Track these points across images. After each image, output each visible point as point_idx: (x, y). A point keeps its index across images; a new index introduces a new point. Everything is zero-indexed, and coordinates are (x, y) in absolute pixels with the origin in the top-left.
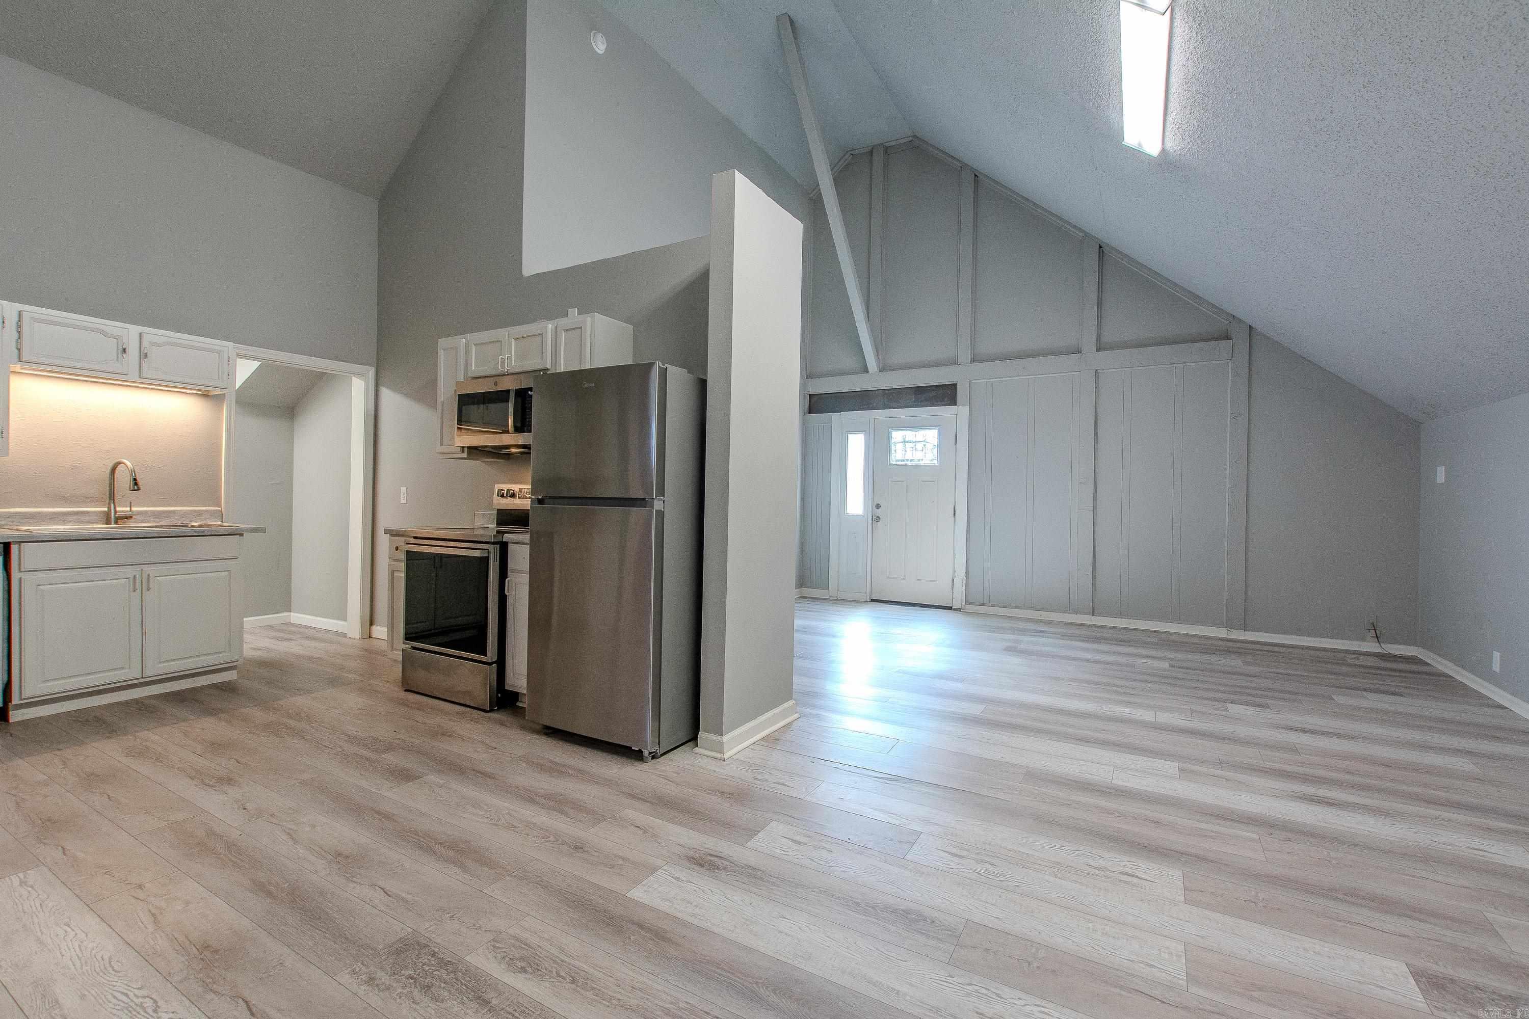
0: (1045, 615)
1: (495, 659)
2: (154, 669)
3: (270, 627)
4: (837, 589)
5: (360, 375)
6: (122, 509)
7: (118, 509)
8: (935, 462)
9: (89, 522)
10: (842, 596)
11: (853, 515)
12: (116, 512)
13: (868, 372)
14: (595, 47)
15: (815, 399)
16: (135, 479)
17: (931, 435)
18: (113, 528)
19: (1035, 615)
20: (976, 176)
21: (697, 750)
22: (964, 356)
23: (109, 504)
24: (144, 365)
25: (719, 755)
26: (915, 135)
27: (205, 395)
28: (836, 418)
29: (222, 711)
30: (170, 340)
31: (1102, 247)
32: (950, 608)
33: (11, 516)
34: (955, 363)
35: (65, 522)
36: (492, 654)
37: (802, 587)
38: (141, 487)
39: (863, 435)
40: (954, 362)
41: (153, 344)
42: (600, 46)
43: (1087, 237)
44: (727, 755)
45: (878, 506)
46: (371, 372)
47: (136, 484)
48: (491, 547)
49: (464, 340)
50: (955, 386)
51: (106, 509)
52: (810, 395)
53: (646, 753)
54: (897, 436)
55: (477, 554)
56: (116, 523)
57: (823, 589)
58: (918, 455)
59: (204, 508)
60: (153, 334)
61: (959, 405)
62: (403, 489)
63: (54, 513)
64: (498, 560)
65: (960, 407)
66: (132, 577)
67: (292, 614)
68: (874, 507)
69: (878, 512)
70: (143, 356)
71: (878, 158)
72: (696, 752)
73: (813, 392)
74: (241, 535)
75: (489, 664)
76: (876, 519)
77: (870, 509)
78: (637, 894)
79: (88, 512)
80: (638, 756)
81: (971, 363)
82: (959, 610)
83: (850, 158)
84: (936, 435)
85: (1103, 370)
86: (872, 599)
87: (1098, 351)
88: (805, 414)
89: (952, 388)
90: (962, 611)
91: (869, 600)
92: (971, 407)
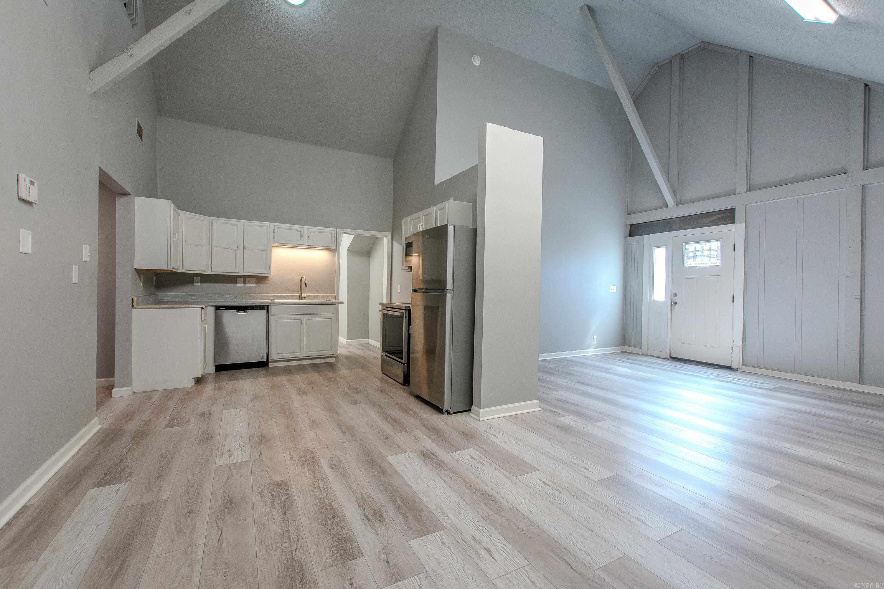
0: (812, 380)
1: (406, 362)
2: (308, 354)
3: (360, 345)
4: (647, 348)
5: (386, 236)
6: (304, 294)
7: (302, 294)
8: (718, 264)
9: (295, 299)
10: (650, 353)
11: (656, 301)
12: (302, 295)
13: (668, 207)
14: (474, 63)
15: (633, 227)
16: (306, 283)
17: (715, 245)
18: (301, 301)
19: (804, 378)
20: (751, 57)
21: (471, 414)
22: (741, 188)
23: (300, 293)
24: (308, 241)
25: (477, 418)
26: (702, 41)
27: (330, 250)
28: (646, 238)
29: (322, 371)
30: (316, 230)
31: (868, 85)
32: (729, 368)
33: (274, 296)
34: (734, 193)
35: (288, 299)
36: (404, 360)
37: (624, 345)
38: (308, 286)
39: (664, 248)
40: (732, 193)
41: (311, 233)
42: (477, 62)
43: (853, 79)
44: (481, 419)
45: (676, 295)
46: (390, 235)
47: (306, 285)
48: (404, 311)
49: (410, 218)
50: (734, 209)
51: (299, 294)
52: (631, 225)
53: (444, 411)
54: (690, 248)
55: (398, 314)
56: (302, 299)
57: (638, 347)
58: (706, 261)
59: (330, 294)
60: (312, 228)
61: (737, 223)
62: (399, 286)
63: (285, 295)
64: (408, 317)
65: (738, 224)
66: (301, 319)
67: (369, 339)
68: (673, 296)
69: (676, 299)
70: (308, 237)
71: (676, 65)
72: (470, 415)
73: (632, 223)
74: (335, 305)
75: (404, 364)
76: (674, 304)
77: (670, 297)
78: (390, 459)
79: (295, 295)
80: (441, 411)
81: (746, 192)
82: (737, 370)
83: (657, 69)
84: (719, 245)
85: (869, 184)
86: (671, 357)
87: (864, 169)
88: (626, 237)
89: (732, 211)
90: (739, 370)
91: (668, 357)
92: (745, 223)
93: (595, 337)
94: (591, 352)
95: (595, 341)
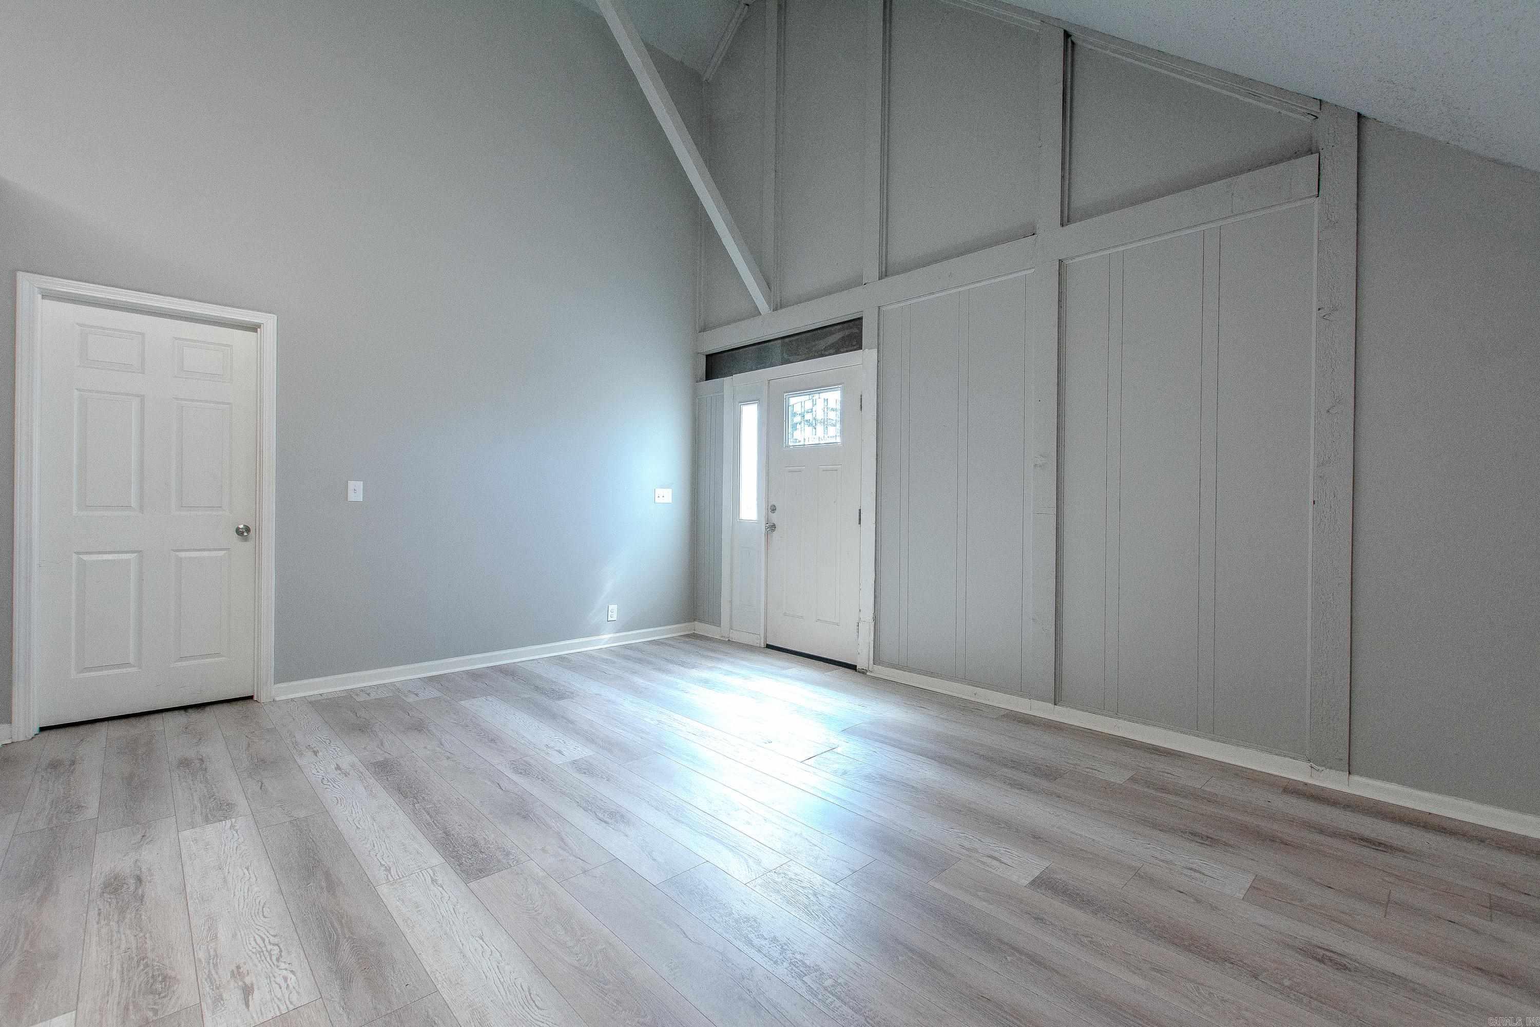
4: (730, 626)
8: (838, 440)
10: (735, 636)
11: (746, 521)
13: (759, 314)
15: (714, 359)
17: (834, 399)
22: (872, 271)
28: (727, 383)
31: (1070, 35)
32: (854, 668)
34: (860, 283)
37: (689, 620)
39: (756, 405)
40: (857, 282)
45: (773, 509)
50: (860, 319)
52: (707, 356)
54: (795, 404)
57: (714, 624)
58: (820, 432)
61: (865, 349)
65: (866, 351)
68: (770, 510)
69: (774, 518)
73: (710, 351)
76: (772, 527)
77: (764, 512)
81: (879, 280)
82: (863, 673)
83: (745, 13)
84: (839, 398)
85: (1072, 258)
86: (767, 645)
87: (1062, 225)
88: (697, 382)
89: (856, 323)
90: (868, 673)
91: (763, 645)
92: (878, 348)
93: (613, 608)
94: (606, 640)
95: (614, 616)
